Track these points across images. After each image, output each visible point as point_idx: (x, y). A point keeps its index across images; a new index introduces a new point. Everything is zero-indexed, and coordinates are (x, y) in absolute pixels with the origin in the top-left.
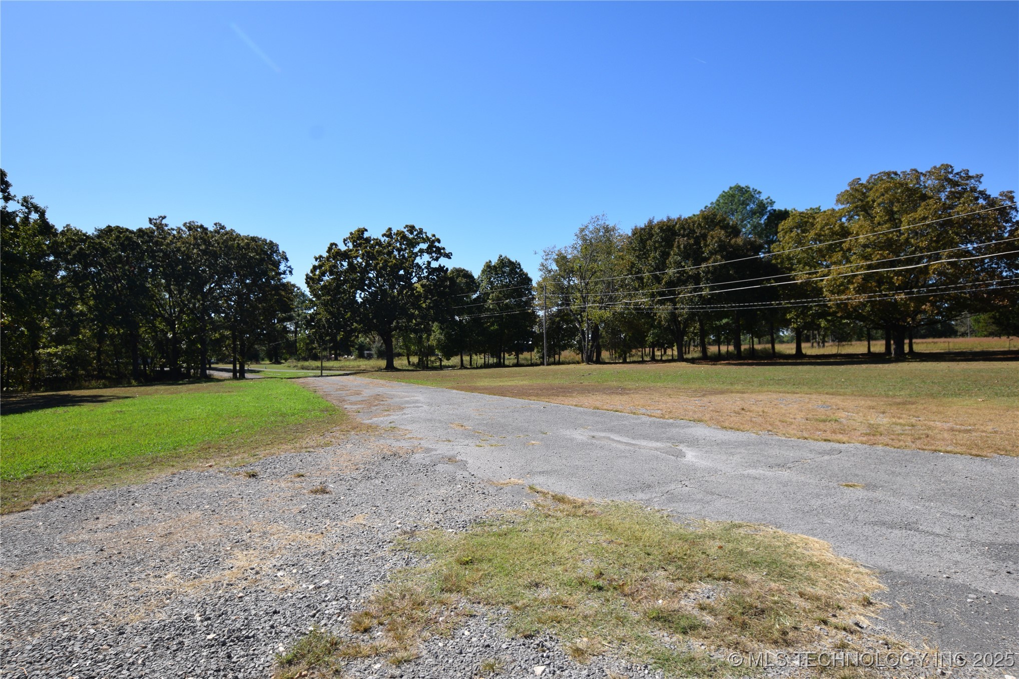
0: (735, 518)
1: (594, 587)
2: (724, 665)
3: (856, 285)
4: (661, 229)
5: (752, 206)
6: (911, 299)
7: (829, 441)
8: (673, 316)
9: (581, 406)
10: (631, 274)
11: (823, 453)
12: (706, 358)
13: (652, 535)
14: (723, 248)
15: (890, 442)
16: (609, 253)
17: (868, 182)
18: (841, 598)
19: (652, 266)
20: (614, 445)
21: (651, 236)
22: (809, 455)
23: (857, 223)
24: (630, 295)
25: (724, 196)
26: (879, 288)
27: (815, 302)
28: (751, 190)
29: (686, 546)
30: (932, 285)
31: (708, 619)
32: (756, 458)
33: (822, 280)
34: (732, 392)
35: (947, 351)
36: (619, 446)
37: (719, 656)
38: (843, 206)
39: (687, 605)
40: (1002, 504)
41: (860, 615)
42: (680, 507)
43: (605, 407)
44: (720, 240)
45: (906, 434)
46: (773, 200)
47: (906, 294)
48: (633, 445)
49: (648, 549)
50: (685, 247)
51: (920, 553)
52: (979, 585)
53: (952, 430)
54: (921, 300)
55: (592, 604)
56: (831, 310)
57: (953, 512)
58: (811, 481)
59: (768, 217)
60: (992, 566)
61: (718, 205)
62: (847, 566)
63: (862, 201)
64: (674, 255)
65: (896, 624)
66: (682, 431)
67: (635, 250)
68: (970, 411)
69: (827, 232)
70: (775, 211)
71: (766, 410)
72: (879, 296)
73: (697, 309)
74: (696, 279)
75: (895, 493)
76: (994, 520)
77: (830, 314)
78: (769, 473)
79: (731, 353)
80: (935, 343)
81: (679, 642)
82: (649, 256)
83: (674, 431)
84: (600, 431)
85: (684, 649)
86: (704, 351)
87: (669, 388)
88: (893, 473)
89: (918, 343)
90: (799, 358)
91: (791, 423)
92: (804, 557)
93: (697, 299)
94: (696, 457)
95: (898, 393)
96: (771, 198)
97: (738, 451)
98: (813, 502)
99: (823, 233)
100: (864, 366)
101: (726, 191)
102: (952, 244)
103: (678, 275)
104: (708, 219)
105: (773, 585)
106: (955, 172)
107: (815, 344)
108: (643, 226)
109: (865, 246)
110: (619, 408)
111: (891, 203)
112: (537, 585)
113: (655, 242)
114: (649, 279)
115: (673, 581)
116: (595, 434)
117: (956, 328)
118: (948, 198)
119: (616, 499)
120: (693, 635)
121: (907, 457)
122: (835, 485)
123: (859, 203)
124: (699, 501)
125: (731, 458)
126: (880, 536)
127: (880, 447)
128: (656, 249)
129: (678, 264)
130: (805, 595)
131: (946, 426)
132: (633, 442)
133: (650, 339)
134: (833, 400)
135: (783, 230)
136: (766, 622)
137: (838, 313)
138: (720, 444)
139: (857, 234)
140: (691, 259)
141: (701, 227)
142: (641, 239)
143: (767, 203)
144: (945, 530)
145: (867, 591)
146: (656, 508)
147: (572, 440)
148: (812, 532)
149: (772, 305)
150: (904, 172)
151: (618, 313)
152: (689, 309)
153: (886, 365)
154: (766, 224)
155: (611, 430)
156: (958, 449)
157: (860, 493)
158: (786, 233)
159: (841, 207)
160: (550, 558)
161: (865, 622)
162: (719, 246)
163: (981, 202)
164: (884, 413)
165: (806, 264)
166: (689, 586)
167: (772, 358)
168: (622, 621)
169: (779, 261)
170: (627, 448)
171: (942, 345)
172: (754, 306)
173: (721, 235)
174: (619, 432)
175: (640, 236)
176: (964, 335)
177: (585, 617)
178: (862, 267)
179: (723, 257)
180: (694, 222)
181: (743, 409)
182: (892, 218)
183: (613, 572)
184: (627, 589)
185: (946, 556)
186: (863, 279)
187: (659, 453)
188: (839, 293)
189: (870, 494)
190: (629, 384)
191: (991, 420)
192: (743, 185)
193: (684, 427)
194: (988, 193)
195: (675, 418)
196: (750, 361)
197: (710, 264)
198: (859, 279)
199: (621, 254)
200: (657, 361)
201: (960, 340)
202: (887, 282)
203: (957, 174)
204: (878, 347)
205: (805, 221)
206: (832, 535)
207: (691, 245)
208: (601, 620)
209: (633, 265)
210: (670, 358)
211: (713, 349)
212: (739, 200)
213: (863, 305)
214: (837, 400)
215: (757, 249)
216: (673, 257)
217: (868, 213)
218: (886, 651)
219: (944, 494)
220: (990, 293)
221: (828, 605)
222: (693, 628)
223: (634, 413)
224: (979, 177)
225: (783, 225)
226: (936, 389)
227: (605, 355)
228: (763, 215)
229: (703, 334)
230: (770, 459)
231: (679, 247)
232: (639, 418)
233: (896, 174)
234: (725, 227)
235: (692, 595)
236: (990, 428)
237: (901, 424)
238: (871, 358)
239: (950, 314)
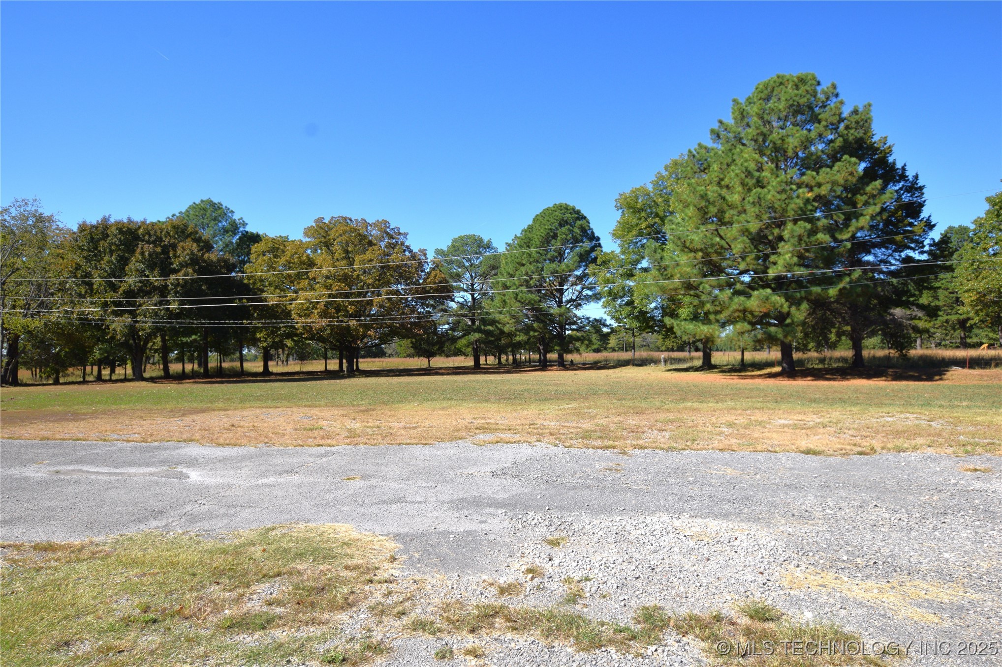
0: (266, 522)
1: (147, 622)
2: (309, 639)
3: (319, 310)
4: (120, 231)
5: (224, 223)
6: (360, 325)
7: (322, 445)
8: (132, 331)
9: (19, 438)
10: (76, 277)
11: (321, 456)
12: (168, 377)
13: (188, 556)
14: (194, 261)
15: (367, 441)
16: (42, 248)
17: (330, 222)
18: (375, 562)
19: (106, 271)
20: (93, 477)
21: (105, 236)
22: (309, 459)
23: (320, 256)
24: (72, 302)
25: (194, 207)
26: (337, 314)
27: (284, 323)
28: (224, 207)
29: (230, 558)
30: (374, 315)
31: (279, 610)
32: (264, 469)
33: (291, 304)
34: (214, 410)
35: (381, 369)
36: (100, 477)
37: (303, 634)
38: (309, 240)
39: (254, 605)
40: (450, 474)
41: (392, 569)
42: (206, 525)
43: (58, 436)
44: (192, 253)
45: (377, 434)
46: (246, 222)
47: (357, 321)
48: (119, 474)
49: (191, 570)
50: (150, 255)
51: (413, 517)
52: (453, 528)
53: (405, 428)
54: (367, 327)
55: (153, 639)
56: (298, 332)
57: (424, 485)
58: (319, 480)
59: (240, 237)
60: (457, 515)
61: (188, 216)
62: (370, 539)
63: (325, 238)
64: (137, 262)
65: (416, 568)
66: (175, 453)
67: (83, 250)
68: (412, 413)
69: (296, 260)
70: (247, 232)
71: (256, 424)
72: (337, 322)
73: (163, 323)
74: (163, 291)
75: (384, 478)
76: (448, 486)
77: (296, 335)
78: (282, 480)
79: (196, 371)
80: (374, 362)
81: (262, 637)
82: (102, 259)
83: (165, 454)
84: (65, 464)
85: (269, 640)
86: (166, 369)
87: (138, 410)
88: (378, 464)
89: (361, 362)
90: (266, 375)
91: (284, 435)
92: (337, 540)
93: (163, 313)
94: (202, 475)
95: (360, 403)
96: (244, 219)
97: (244, 464)
98: (327, 496)
99: (292, 261)
100: (326, 382)
101: (197, 203)
102: (388, 284)
103: (140, 285)
104: (178, 228)
105: (321, 567)
106: (391, 227)
107: (280, 363)
108: (94, 222)
109: (327, 277)
110: (81, 436)
111: (347, 244)
112: (67, 644)
113: (111, 244)
114: (100, 285)
115: (231, 591)
116: (58, 468)
117: (385, 350)
118: (386, 246)
119: (124, 532)
120: (271, 628)
121: (383, 451)
122: (339, 480)
123: (323, 239)
124: (224, 515)
125: (239, 471)
126: (384, 511)
127: (361, 446)
128: (112, 252)
129: (142, 273)
130: (349, 567)
131: (401, 425)
132: (118, 471)
133: (97, 354)
134: (312, 412)
135: (256, 252)
136: (327, 596)
137: (304, 334)
138: (223, 460)
139: (321, 267)
140: (157, 269)
141: (170, 236)
142: (92, 238)
143: (240, 224)
144: (423, 498)
145: (390, 551)
146: (180, 531)
147: (26, 479)
148: (335, 519)
149: (242, 323)
150: (356, 220)
151: (53, 323)
152: (153, 323)
153: (343, 381)
154: (238, 245)
155: (80, 461)
156: (413, 441)
157: (360, 483)
158: (259, 255)
159: (308, 240)
160: (71, 611)
161: (396, 573)
162: (191, 259)
163: (407, 253)
164: (355, 419)
165: (277, 287)
166: (248, 591)
167: (240, 376)
168: (192, 641)
169: (251, 282)
170: (113, 478)
171: (378, 364)
172: (225, 323)
173: (193, 248)
174: (92, 462)
175: (91, 234)
176: (390, 356)
177: (152, 652)
178: (324, 295)
179: (194, 271)
180: (162, 230)
181: (233, 425)
182: (348, 258)
183: (162, 602)
184: (187, 612)
185: (429, 515)
186: (325, 306)
187: (156, 478)
188: (307, 316)
189: (367, 483)
190: (83, 409)
191: (426, 419)
192: (216, 201)
193: (174, 449)
194: (411, 248)
195: (161, 441)
196: (218, 380)
197: (180, 276)
198: (321, 306)
199: (61, 251)
200: (105, 381)
201: (389, 360)
202: (342, 310)
203: (392, 229)
204: (333, 365)
205: (277, 247)
206: (351, 518)
207: (157, 254)
208: (171, 648)
209: (78, 267)
210: (123, 377)
211: (175, 368)
212: (211, 215)
213: (323, 329)
214: (315, 411)
215: (231, 268)
216: (135, 264)
217: (329, 249)
218: (416, 586)
219: (415, 473)
220: (411, 323)
221: (368, 569)
222: (270, 621)
223: (105, 440)
224: (406, 234)
225: (255, 248)
226: (386, 398)
227: (24, 374)
228: (235, 234)
229: (165, 351)
230: (277, 468)
231: (142, 254)
232: (113, 445)
233: (351, 220)
234: (198, 240)
235: (255, 597)
236: (427, 424)
237: (370, 427)
238: (328, 375)
239: (385, 339)
